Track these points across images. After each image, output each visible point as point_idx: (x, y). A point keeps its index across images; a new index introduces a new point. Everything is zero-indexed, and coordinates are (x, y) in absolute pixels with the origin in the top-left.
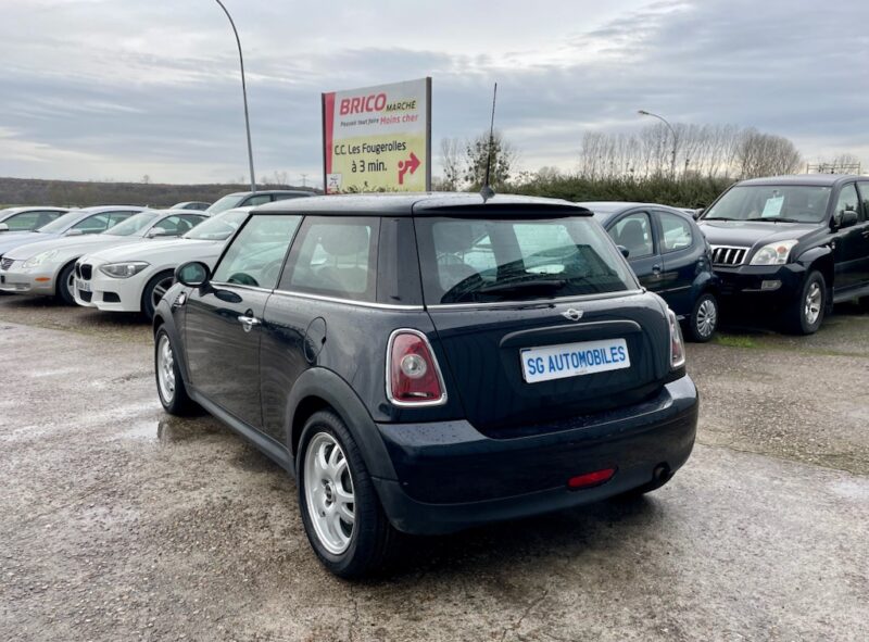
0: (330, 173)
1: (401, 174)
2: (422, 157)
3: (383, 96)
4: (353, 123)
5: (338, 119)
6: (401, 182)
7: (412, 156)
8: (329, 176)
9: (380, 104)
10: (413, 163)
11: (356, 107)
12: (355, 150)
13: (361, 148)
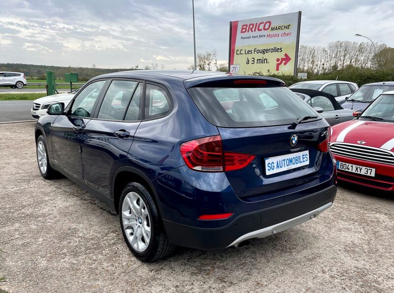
0: (233, 64)
2: (292, 56)
3: (270, 23)
4: (248, 38)
5: (239, 35)
8: (231, 66)
11: (251, 29)
12: (249, 52)
13: (253, 51)
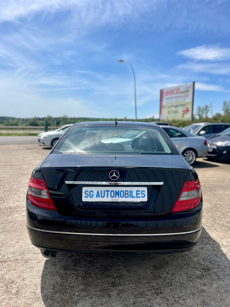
0: (161, 115)
1: (183, 114)
2: (190, 109)
3: (179, 89)
5: (165, 97)
6: (183, 117)
7: (187, 108)
9: (178, 92)
10: (187, 111)
12: (169, 107)
